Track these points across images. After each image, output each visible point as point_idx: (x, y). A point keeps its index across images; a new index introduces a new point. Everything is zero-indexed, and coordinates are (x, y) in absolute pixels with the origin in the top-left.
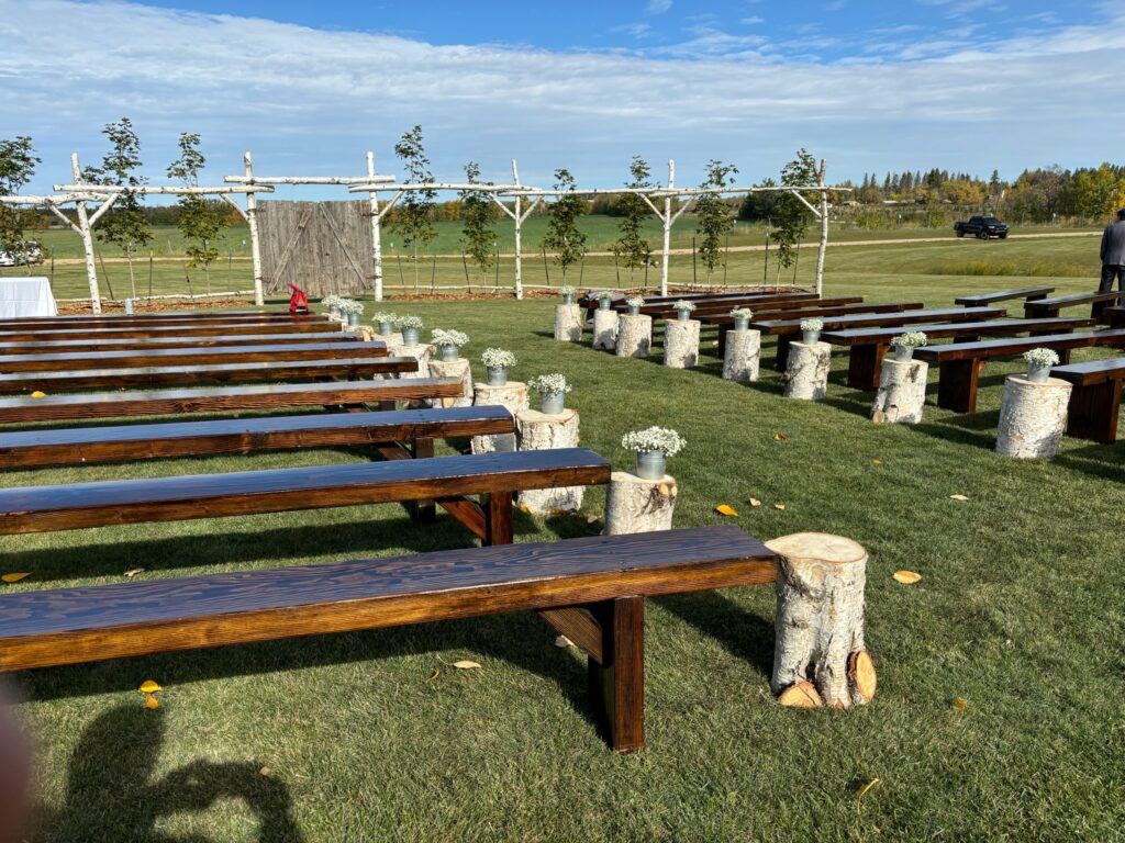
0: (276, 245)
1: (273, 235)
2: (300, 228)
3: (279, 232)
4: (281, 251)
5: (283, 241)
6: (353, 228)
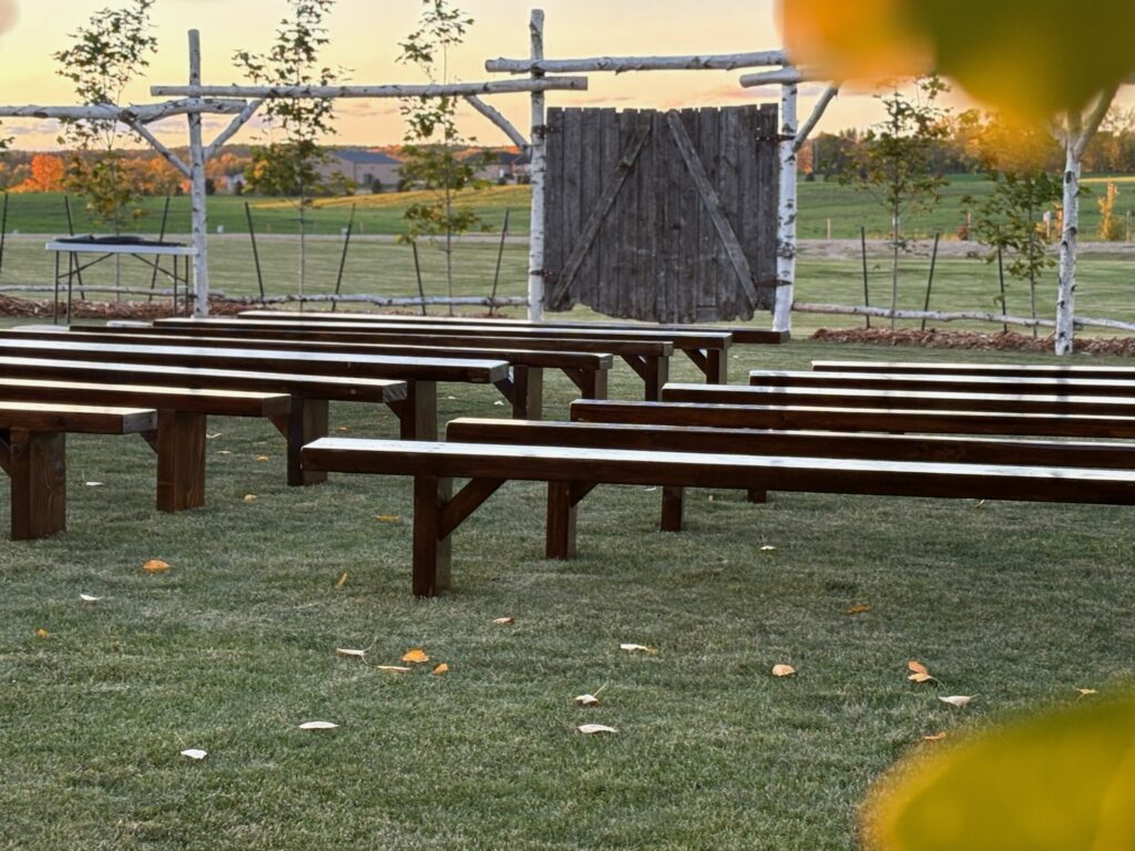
0: (575, 203)
1: (572, 182)
2: (624, 166)
3: (583, 176)
4: (583, 218)
5: (590, 194)
6: (738, 170)
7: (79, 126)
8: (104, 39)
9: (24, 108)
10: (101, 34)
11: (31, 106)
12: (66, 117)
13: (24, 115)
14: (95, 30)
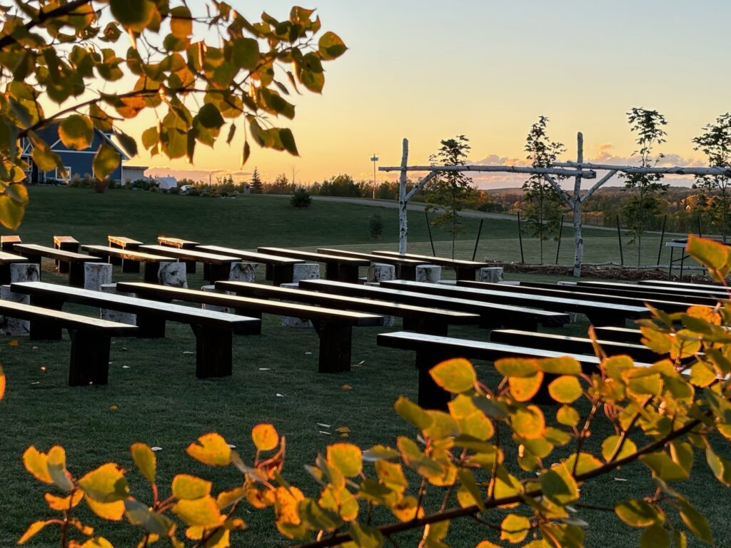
7: (706, 179)
8: (724, 130)
9: (672, 168)
10: (722, 128)
11: (676, 167)
12: (699, 173)
13: (671, 173)
14: (719, 125)
